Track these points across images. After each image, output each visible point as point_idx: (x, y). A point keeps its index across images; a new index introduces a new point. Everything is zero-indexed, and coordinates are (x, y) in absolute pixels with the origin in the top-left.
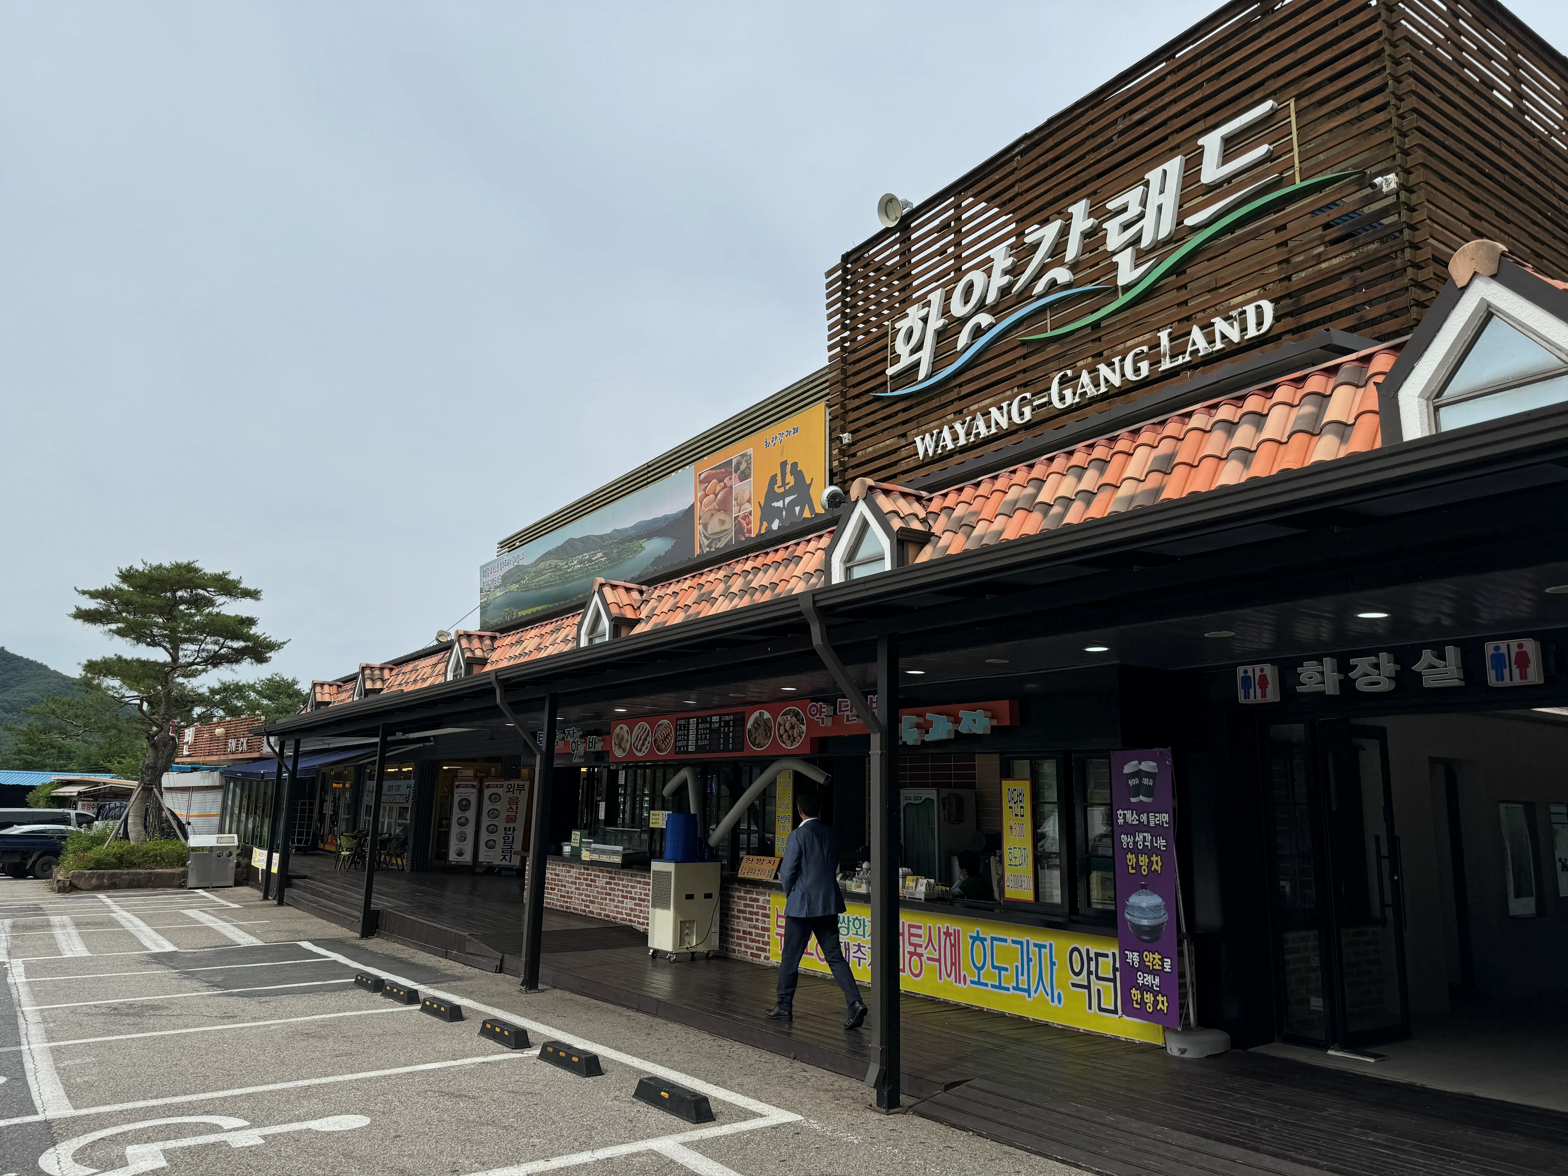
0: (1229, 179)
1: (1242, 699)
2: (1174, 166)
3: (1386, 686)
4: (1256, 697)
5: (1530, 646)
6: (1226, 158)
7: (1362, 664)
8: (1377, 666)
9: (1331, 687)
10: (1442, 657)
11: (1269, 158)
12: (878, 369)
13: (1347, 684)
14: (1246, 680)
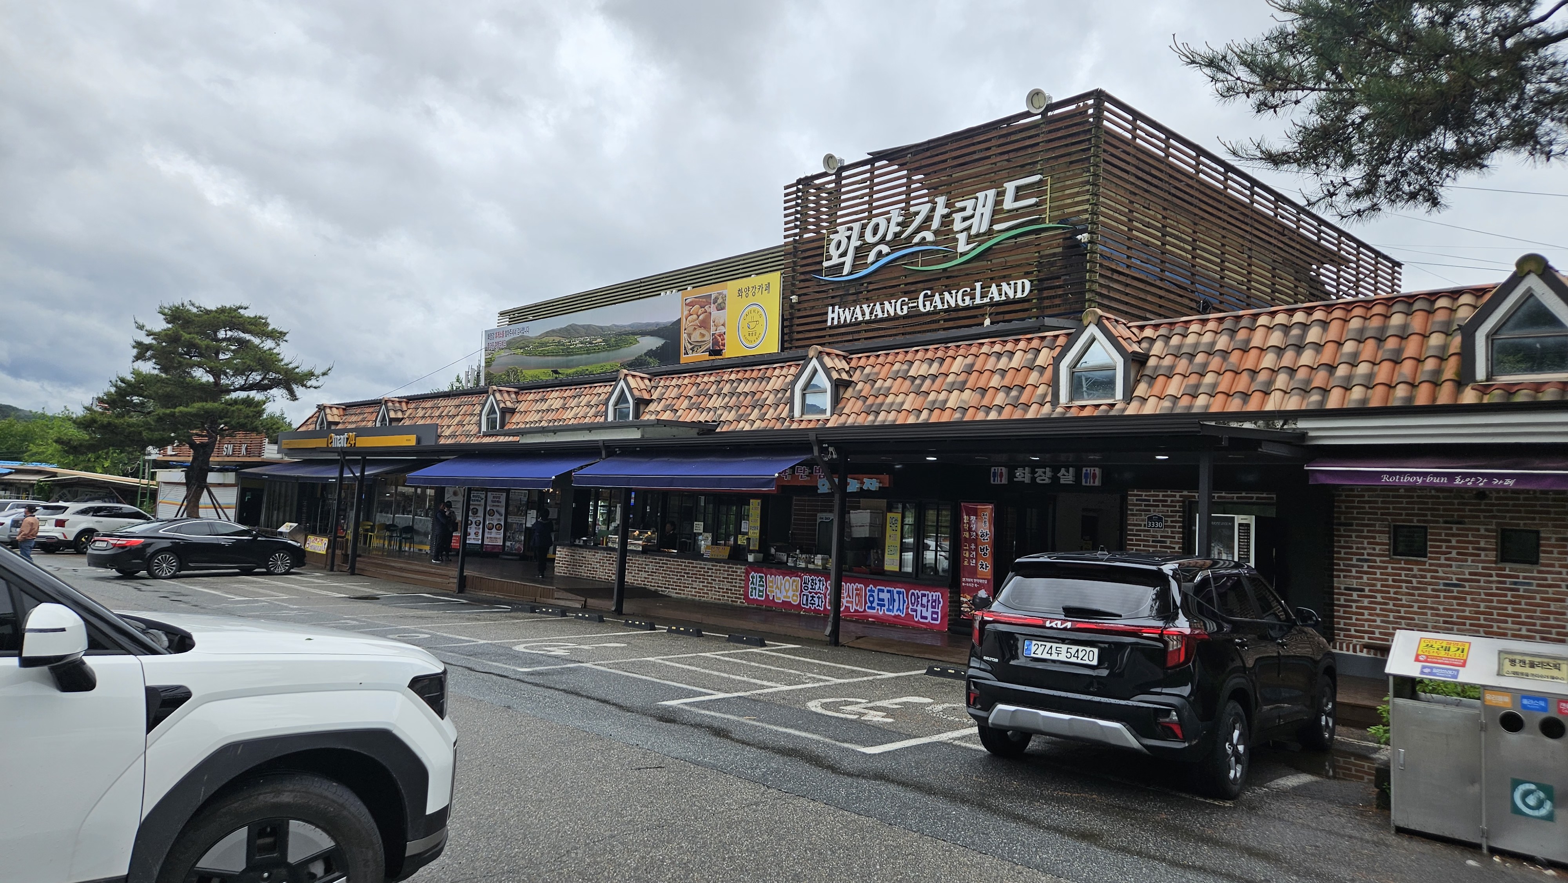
0: (1017, 210)
1: (992, 482)
2: (991, 193)
3: (1047, 481)
4: (998, 482)
5: (1097, 471)
6: (1017, 199)
7: (1040, 471)
8: (1045, 473)
9: (1027, 480)
10: (1068, 472)
11: (1036, 205)
12: (818, 259)
13: (1033, 479)
14: (995, 473)
